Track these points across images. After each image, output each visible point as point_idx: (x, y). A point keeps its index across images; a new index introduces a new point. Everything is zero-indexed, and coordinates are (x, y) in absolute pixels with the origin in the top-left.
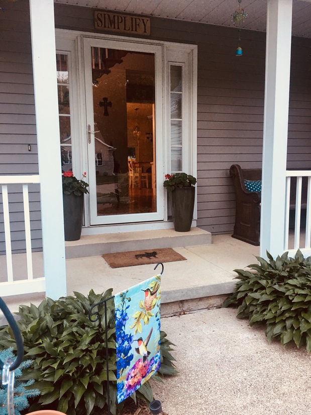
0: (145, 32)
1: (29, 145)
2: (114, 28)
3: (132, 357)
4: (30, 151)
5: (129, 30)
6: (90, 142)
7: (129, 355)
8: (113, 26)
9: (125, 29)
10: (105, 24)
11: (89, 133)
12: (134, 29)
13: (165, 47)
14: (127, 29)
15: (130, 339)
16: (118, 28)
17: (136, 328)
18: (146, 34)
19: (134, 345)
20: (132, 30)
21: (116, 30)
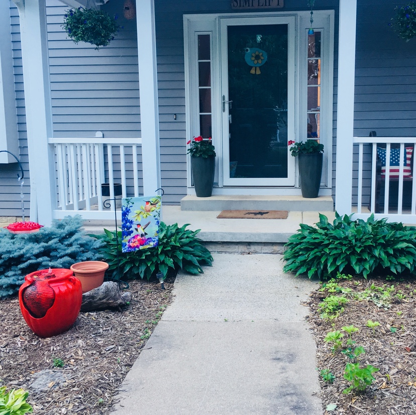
0: (278, 5)
1: (175, 114)
2: (249, 6)
3: (132, 232)
4: (175, 119)
5: (262, 5)
6: (224, 110)
7: (130, 230)
8: (247, 4)
9: (259, 5)
10: (240, 4)
11: (224, 103)
12: (268, 4)
13: (299, 17)
14: (261, 4)
15: (131, 222)
16: (252, 6)
17: (136, 218)
18: (279, 7)
19: (134, 227)
20: (266, 5)
21: (251, 7)
